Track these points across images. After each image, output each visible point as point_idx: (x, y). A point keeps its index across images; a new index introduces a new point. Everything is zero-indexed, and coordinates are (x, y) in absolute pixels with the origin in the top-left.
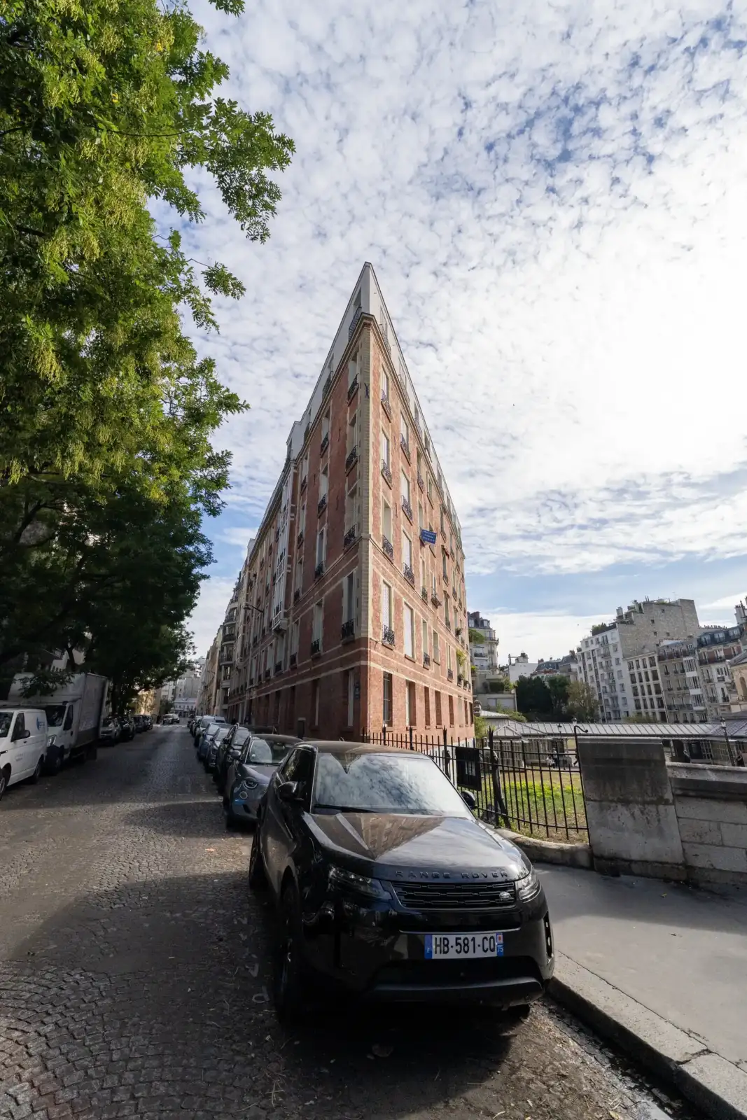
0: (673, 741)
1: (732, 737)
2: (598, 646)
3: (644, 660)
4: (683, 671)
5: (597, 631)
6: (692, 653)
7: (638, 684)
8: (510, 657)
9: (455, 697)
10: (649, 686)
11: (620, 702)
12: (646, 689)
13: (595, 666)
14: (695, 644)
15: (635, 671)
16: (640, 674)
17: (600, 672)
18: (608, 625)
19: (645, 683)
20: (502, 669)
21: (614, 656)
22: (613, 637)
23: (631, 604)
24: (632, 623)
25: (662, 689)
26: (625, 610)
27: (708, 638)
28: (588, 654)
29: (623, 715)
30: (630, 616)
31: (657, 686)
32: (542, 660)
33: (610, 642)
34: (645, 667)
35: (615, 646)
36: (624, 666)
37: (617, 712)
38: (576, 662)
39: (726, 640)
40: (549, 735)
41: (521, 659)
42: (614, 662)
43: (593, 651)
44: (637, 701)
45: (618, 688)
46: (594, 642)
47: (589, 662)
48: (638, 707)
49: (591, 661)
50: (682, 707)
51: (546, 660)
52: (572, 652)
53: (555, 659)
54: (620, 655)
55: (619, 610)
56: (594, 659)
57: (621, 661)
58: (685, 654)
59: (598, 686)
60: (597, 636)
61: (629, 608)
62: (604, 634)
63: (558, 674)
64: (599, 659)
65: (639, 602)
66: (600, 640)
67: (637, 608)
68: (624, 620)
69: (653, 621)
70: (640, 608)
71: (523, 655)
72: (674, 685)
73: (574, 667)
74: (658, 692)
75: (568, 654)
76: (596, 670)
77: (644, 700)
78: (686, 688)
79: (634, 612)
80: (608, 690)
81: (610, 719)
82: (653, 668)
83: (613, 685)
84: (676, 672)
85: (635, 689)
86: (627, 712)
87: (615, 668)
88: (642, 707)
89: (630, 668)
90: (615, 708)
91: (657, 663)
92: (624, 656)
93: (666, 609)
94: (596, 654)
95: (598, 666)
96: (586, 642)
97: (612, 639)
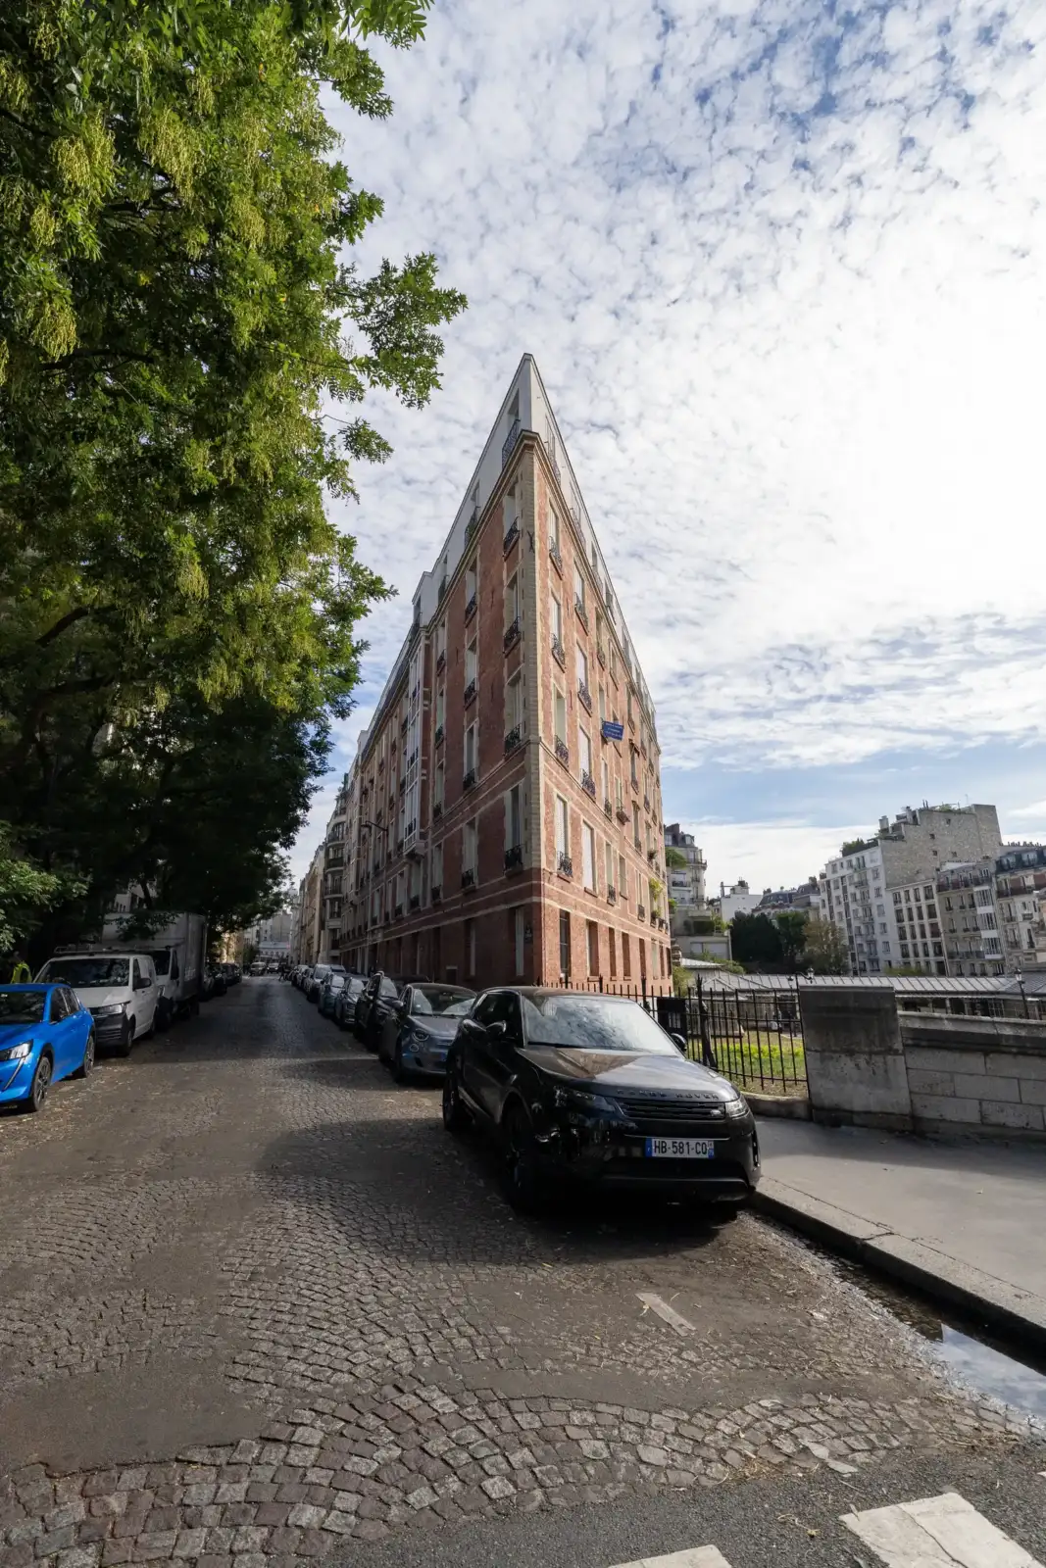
0: (951, 999)
1: (1034, 995)
2: (850, 871)
3: (916, 890)
4: (973, 906)
5: (849, 849)
6: (988, 880)
7: (906, 923)
8: (722, 886)
9: (647, 940)
10: (922, 927)
11: (880, 947)
12: (918, 931)
13: (845, 897)
14: (992, 868)
15: (904, 906)
16: (910, 910)
17: (853, 906)
18: (866, 842)
19: (916, 921)
20: (711, 902)
21: (872, 885)
22: (874, 858)
23: (901, 812)
24: (901, 838)
25: (941, 930)
26: (892, 821)
27: (1012, 859)
28: (836, 881)
29: (882, 965)
30: (900, 829)
31: (934, 926)
32: (769, 890)
33: (868, 865)
34: (918, 900)
35: (876, 872)
36: (887, 899)
37: (874, 961)
38: (818, 893)
39: (1038, 863)
40: (775, 991)
41: (739, 889)
42: (872, 894)
43: (842, 878)
44: (904, 947)
45: (878, 929)
46: (845, 865)
47: (837, 893)
48: (905, 955)
49: (840, 892)
50: (968, 954)
51: (775, 890)
52: (813, 879)
53: (787, 888)
54: (881, 883)
55: (884, 820)
56: (845, 890)
57: (883, 892)
58: (978, 883)
59: (849, 925)
60: (848, 858)
61: (898, 817)
62: (859, 855)
63: (790, 910)
64: (851, 889)
65: (913, 809)
66: (854, 863)
67: (910, 818)
68: (890, 834)
69: (933, 836)
70: (914, 817)
71: (742, 884)
72: (959, 925)
73: (814, 899)
74: (935, 933)
75: (806, 881)
76: (846, 905)
77: (915, 945)
78: (976, 929)
79: (905, 823)
80: (863, 931)
81: (865, 970)
82: (930, 902)
83: (870, 925)
84: (962, 907)
85: (902, 930)
86: (890, 962)
87: (874, 901)
88: (911, 953)
89: (897, 901)
90: (872, 957)
91: (935, 895)
92: (888, 886)
93: (954, 818)
94: (847, 883)
95: (850, 899)
96: (833, 866)
97: (871, 861)
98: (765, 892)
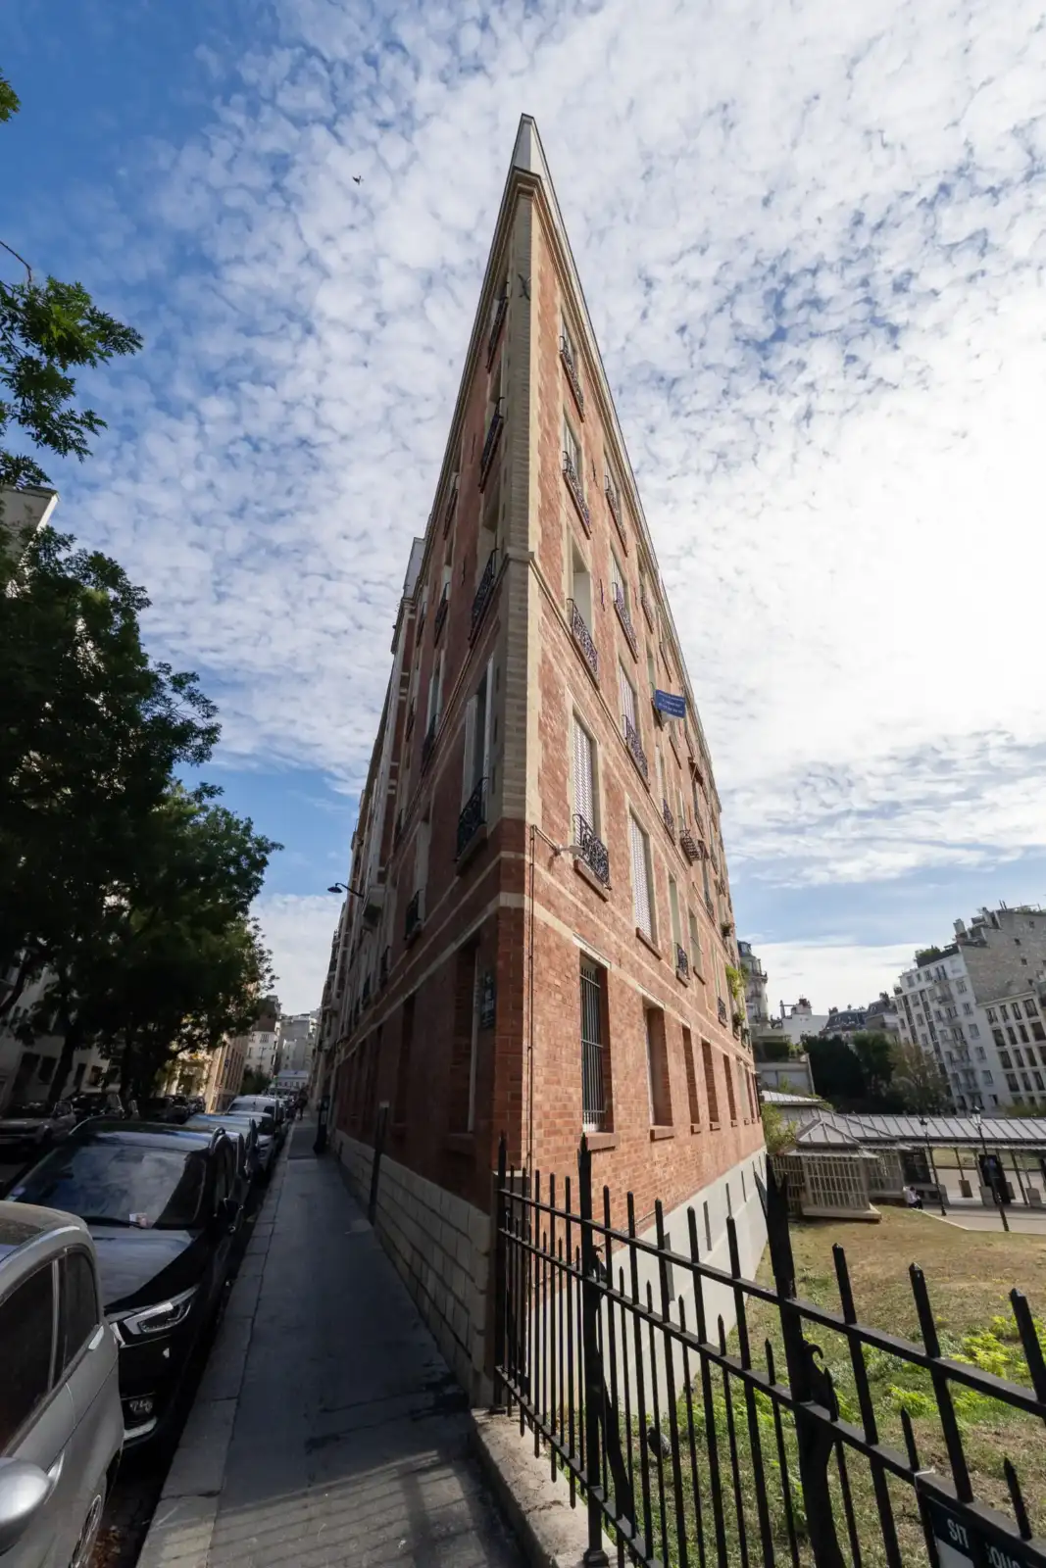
2: (929, 984)
3: (1014, 1005)
5: (924, 958)
7: (1008, 1046)
8: (782, 1006)
9: (732, 1058)
10: (1029, 1051)
11: (980, 1077)
12: (1025, 1056)
13: (928, 1017)
15: (1001, 1025)
16: (1010, 1030)
17: (939, 1026)
18: (942, 949)
19: (1021, 1045)
20: (774, 1023)
21: (959, 1000)
23: (977, 915)
24: (983, 944)
26: (968, 925)
28: (914, 997)
29: (987, 1102)
30: (980, 934)
31: (1043, 1050)
32: (835, 1010)
33: (950, 976)
35: (960, 983)
36: (980, 1017)
37: (976, 1096)
38: (894, 1010)
41: (801, 1009)
42: (960, 1011)
43: (922, 992)
44: (1010, 1077)
45: (974, 1055)
46: (923, 977)
47: (916, 1011)
48: (1014, 1087)
49: (920, 1010)
51: (842, 1009)
52: (885, 996)
53: (855, 1007)
54: (969, 997)
55: (958, 924)
56: (926, 1007)
57: (973, 1007)
59: (937, 1050)
60: (926, 968)
61: (974, 921)
62: (938, 964)
63: (864, 1032)
64: (934, 1006)
65: (990, 909)
66: (933, 973)
67: (988, 920)
68: (970, 939)
69: (1017, 941)
70: (993, 919)
71: (804, 1002)
73: (890, 1019)
75: (877, 999)
76: (931, 1025)
77: (1024, 1075)
79: (984, 926)
80: (955, 1056)
81: (963, 1107)
82: (1034, 1019)
83: (963, 1048)
85: (1004, 1055)
86: (995, 1098)
87: (963, 1020)
88: (1022, 1087)
89: (991, 1020)
90: (972, 1090)
91: (1039, 1011)
92: (978, 1001)
93: (1036, 920)
94: (928, 997)
95: (934, 1019)
96: (908, 977)
97: (953, 972)
98: (831, 1012)
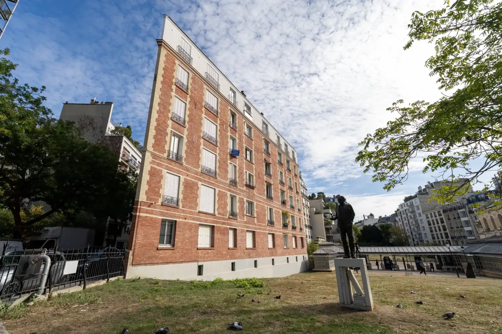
2: (408, 207)
3: (434, 213)
4: (459, 218)
5: (407, 199)
6: (464, 207)
7: (432, 226)
8: (364, 216)
9: (278, 234)
10: (439, 227)
11: (423, 236)
12: (437, 229)
13: (407, 217)
14: (465, 202)
15: (430, 219)
16: (433, 221)
17: (411, 220)
18: (413, 196)
19: (436, 225)
21: (417, 212)
22: (416, 202)
23: (427, 184)
24: (427, 193)
25: (447, 227)
26: (423, 187)
27: (474, 198)
28: (403, 211)
29: (425, 242)
30: (426, 190)
31: (444, 227)
32: (381, 217)
33: (414, 204)
34: (436, 217)
35: (417, 207)
36: (424, 217)
37: (422, 241)
38: (398, 216)
39: (485, 199)
41: (370, 217)
42: (418, 215)
43: (405, 210)
44: (433, 235)
45: (421, 229)
46: (406, 205)
47: (403, 216)
48: (434, 238)
49: (405, 215)
50: (460, 237)
51: (383, 216)
52: (395, 212)
53: (387, 215)
54: (421, 211)
55: (420, 187)
56: (407, 214)
57: (422, 214)
58: (460, 208)
59: (410, 228)
60: (407, 203)
61: (426, 186)
62: (410, 201)
63: (389, 223)
64: (409, 214)
65: (431, 182)
66: (409, 204)
67: (430, 186)
68: (422, 193)
70: (432, 185)
71: (371, 215)
72: (454, 226)
73: (397, 219)
74: (445, 229)
75: (393, 213)
76: (408, 220)
77: (437, 234)
78: (462, 227)
79: (428, 188)
80: (416, 230)
81: (418, 245)
82: (441, 217)
83: (418, 227)
84: (455, 218)
85: (431, 229)
86: (428, 241)
87: (419, 218)
88: (436, 238)
89: (427, 218)
90: (420, 240)
91: (442, 214)
92: (423, 212)
94: (407, 212)
95: (409, 218)
96: (401, 206)
97: (416, 203)
98: (379, 217)
